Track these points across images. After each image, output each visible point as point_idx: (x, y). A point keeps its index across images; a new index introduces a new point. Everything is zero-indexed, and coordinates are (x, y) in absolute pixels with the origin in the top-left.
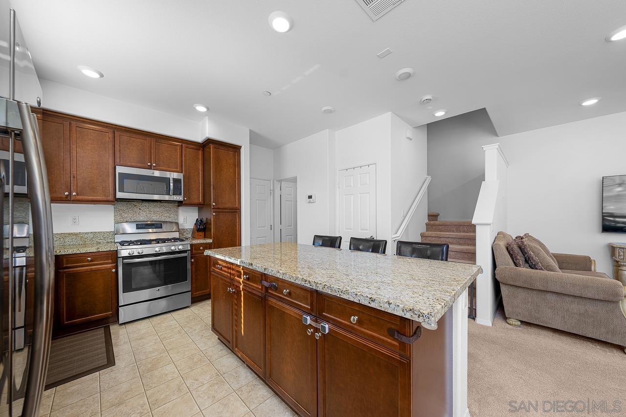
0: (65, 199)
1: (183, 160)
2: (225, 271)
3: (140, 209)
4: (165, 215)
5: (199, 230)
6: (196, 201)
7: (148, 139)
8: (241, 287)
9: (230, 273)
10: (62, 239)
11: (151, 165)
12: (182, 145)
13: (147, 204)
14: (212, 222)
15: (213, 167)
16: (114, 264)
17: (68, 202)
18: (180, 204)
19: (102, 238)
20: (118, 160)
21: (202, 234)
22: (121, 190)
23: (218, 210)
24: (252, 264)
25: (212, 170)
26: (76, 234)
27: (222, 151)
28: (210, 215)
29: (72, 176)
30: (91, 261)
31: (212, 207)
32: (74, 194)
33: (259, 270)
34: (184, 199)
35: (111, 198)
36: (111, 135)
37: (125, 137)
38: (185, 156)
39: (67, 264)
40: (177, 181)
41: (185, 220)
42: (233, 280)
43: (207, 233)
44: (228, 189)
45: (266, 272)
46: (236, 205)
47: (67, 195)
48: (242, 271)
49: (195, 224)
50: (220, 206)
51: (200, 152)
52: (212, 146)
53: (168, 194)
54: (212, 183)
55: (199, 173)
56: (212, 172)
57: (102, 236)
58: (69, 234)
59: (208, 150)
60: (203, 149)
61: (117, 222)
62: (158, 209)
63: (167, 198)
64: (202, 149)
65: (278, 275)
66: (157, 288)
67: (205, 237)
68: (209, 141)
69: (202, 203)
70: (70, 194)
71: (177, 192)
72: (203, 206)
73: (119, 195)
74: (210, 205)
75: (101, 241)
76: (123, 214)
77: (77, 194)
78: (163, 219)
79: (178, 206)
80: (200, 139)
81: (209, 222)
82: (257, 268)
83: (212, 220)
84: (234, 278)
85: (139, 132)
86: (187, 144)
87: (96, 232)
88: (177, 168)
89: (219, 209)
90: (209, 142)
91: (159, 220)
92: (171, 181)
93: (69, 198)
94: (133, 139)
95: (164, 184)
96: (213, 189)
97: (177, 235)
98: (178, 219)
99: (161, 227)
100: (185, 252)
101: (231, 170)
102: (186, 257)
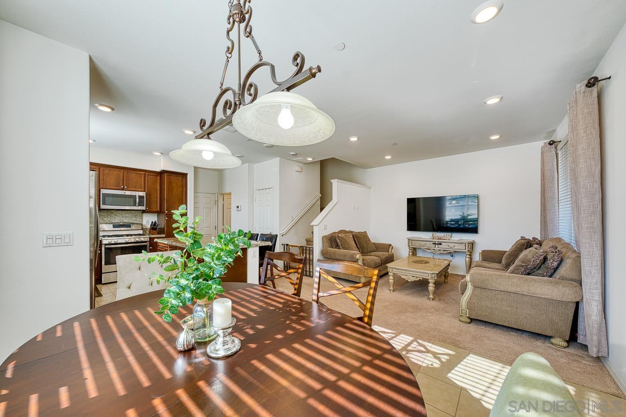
1: (146, 183)
4: (133, 219)
5: (153, 229)
6: (155, 210)
7: (122, 171)
11: (124, 187)
12: (145, 174)
13: (120, 212)
15: (167, 188)
16: (101, 248)
21: (155, 231)
22: (104, 204)
27: (173, 178)
31: (165, 214)
34: (146, 209)
38: (148, 180)
40: (141, 197)
41: (148, 222)
49: (151, 225)
51: (158, 177)
52: (166, 173)
53: (135, 205)
54: (165, 198)
55: (157, 191)
56: (165, 191)
59: (163, 176)
62: (128, 215)
63: (135, 208)
64: (159, 175)
69: (159, 211)
71: (141, 204)
72: (160, 213)
73: (102, 207)
74: (164, 212)
76: (104, 218)
78: (131, 221)
79: (143, 213)
80: (158, 169)
83: (165, 222)
86: (149, 173)
88: (141, 189)
89: (170, 215)
90: (163, 172)
91: (129, 222)
92: (137, 197)
94: (112, 172)
95: (132, 199)
96: (166, 202)
97: (141, 232)
98: (142, 221)
99: (130, 227)
100: (146, 242)
101: (180, 190)
102: (146, 245)
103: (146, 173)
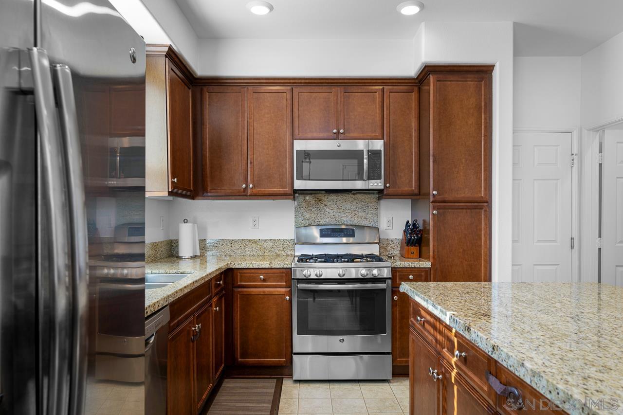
0: (242, 194)
1: (385, 116)
2: (429, 332)
3: (326, 205)
4: (360, 214)
5: (409, 242)
6: (406, 189)
7: (334, 90)
8: (453, 374)
9: (436, 340)
10: (243, 247)
11: (338, 132)
12: (383, 88)
13: (333, 197)
14: (432, 228)
15: (434, 119)
16: (288, 289)
17: (246, 197)
18: (380, 194)
19: (281, 248)
20: (296, 132)
21: (415, 250)
22: (300, 177)
23: (443, 204)
24: (469, 329)
25: (431, 126)
26: (255, 242)
27: (453, 86)
28: (427, 215)
29: (249, 162)
30: (264, 280)
31: (432, 199)
32: (251, 186)
33: (481, 347)
34: (385, 186)
35: (288, 190)
36: (288, 96)
37: (304, 94)
38: (389, 108)
39: (241, 281)
40: (374, 155)
41: (390, 223)
42: (439, 353)
43: (424, 249)
44: (463, 161)
45: (495, 356)
46: (480, 191)
47: (245, 188)
48: (455, 340)
49: (405, 231)
50: (447, 197)
51: (414, 96)
52: (432, 78)
53: (361, 178)
54: (432, 152)
55: (411, 136)
56: (432, 130)
57: (281, 245)
58: (250, 241)
59: (426, 88)
60: (419, 89)
61: (298, 227)
62: (349, 206)
63: (359, 185)
64: (416, 88)
65: (520, 373)
66: (341, 337)
67: (420, 256)
68: (426, 69)
69: (416, 191)
70: (247, 186)
71: (373, 175)
72: (418, 197)
73: (299, 184)
74: (428, 194)
75: (280, 252)
76: (305, 214)
77: (254, 187)
78: (357, 221)
79: (379, 199)
80: (411, 70)
81: (428, 228)
82: (479, 340)
83: (432, 223)
84: (442, 351)
85: (322, 81)
86: (392, 84)
87: (275, 240)
88: (375, 132)
89: (444, 202)
90: (429, 70)
91: (351, 223)
92: (365, 156)
93: (246, 193)
94: (314, 95)
95: (355, 162)
96: (434, 161)
97: (375, 250)
98: (378, 221)
99: (353, 236)
100: (383, 280)
101: (471, 121)
102: (384, 290)
103: (386, 87)
